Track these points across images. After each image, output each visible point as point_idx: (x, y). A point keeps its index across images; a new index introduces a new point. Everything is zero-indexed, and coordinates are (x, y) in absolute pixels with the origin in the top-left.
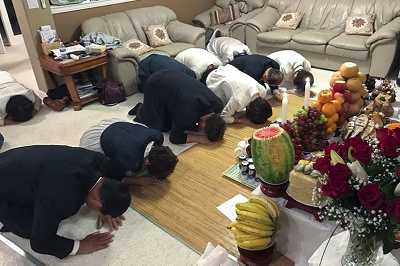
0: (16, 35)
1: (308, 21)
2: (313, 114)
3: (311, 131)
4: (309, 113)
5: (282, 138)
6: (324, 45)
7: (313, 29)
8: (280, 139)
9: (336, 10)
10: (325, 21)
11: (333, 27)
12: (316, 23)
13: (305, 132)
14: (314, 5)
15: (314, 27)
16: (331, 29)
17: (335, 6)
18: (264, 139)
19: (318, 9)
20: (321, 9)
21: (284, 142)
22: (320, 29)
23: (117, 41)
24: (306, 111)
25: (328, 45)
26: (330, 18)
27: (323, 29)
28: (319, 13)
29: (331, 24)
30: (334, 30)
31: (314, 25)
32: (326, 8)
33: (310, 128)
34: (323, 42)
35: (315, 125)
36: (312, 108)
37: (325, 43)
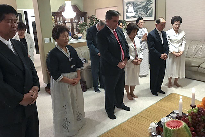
0: (37, 54)
1: (186, 53)
2: (201, 112)
3: (200, 123)
4: (198, 111)
5: (184, 129)
6: (197, 67)
7: (189, 58)
8: (184, 130)
9: (202, 49)
10: (196, 54)
11: (201, 57)
12: (190, 54)
13: (197, 123)
14: (189, 45)
15: (190, 57)
16: (200, 58)
17: (201, 46)
18: (173, 128)
19: (192, 47)
20: (194, 47)
21: (186, 131)
22: (193, 58)
23: (85, 60)
24: (196, 110)
25: (199, 67)
26: (199, 52)
27: (195, 58)
28: (193, 50)
29: (200, 55)
30: (202, 59)
31: (190, 56)
32: (196, 47)
33: (199, 121)
34: (196, 65)
35: (203, 120)
36: (200, 108)
37: (197, 66)
